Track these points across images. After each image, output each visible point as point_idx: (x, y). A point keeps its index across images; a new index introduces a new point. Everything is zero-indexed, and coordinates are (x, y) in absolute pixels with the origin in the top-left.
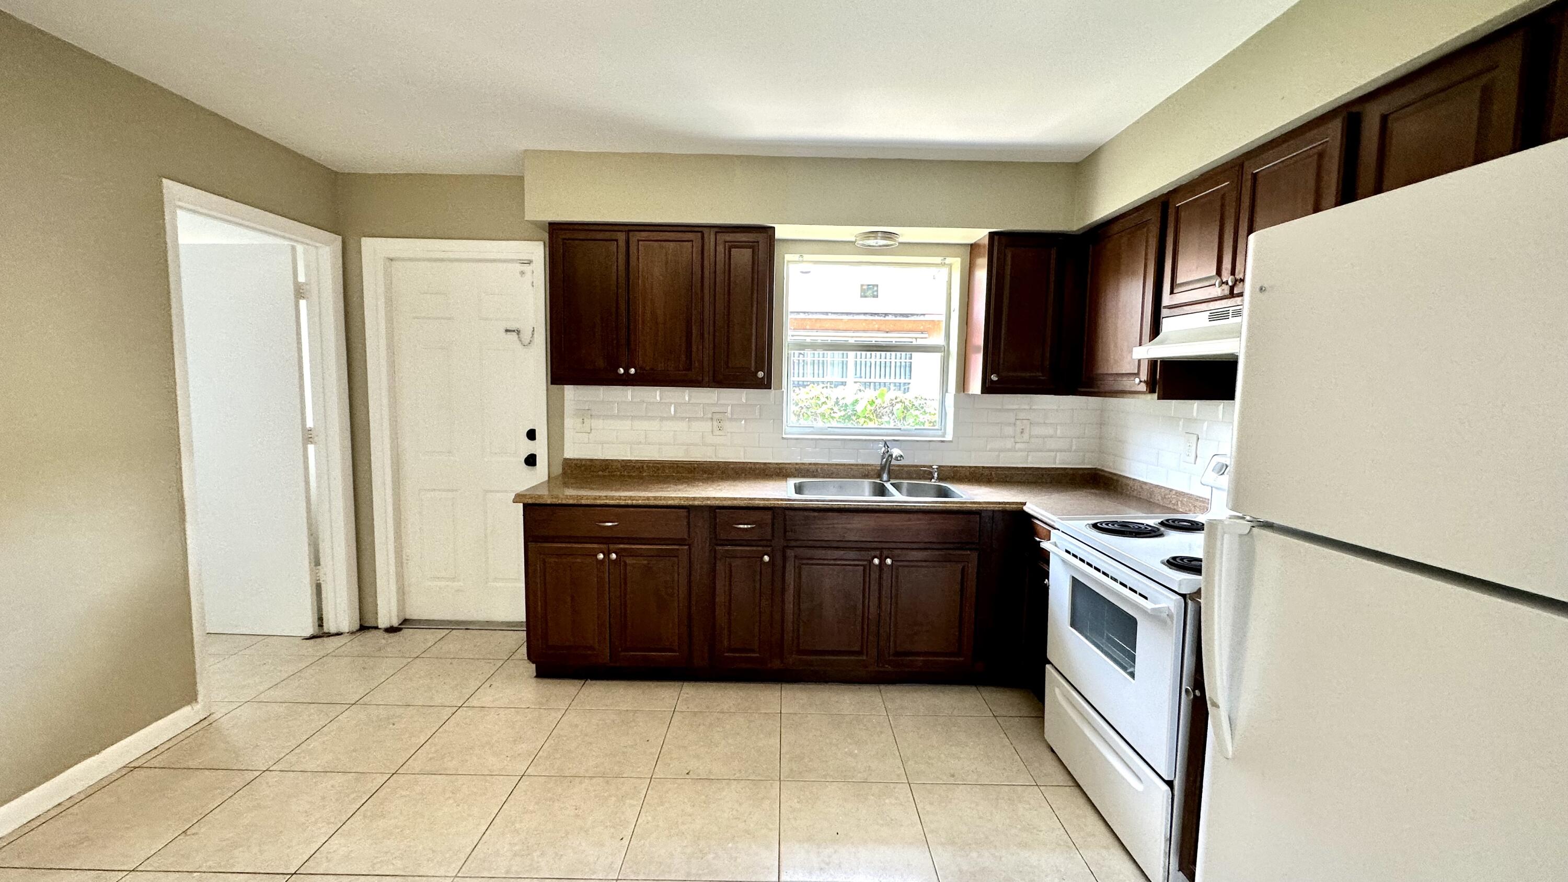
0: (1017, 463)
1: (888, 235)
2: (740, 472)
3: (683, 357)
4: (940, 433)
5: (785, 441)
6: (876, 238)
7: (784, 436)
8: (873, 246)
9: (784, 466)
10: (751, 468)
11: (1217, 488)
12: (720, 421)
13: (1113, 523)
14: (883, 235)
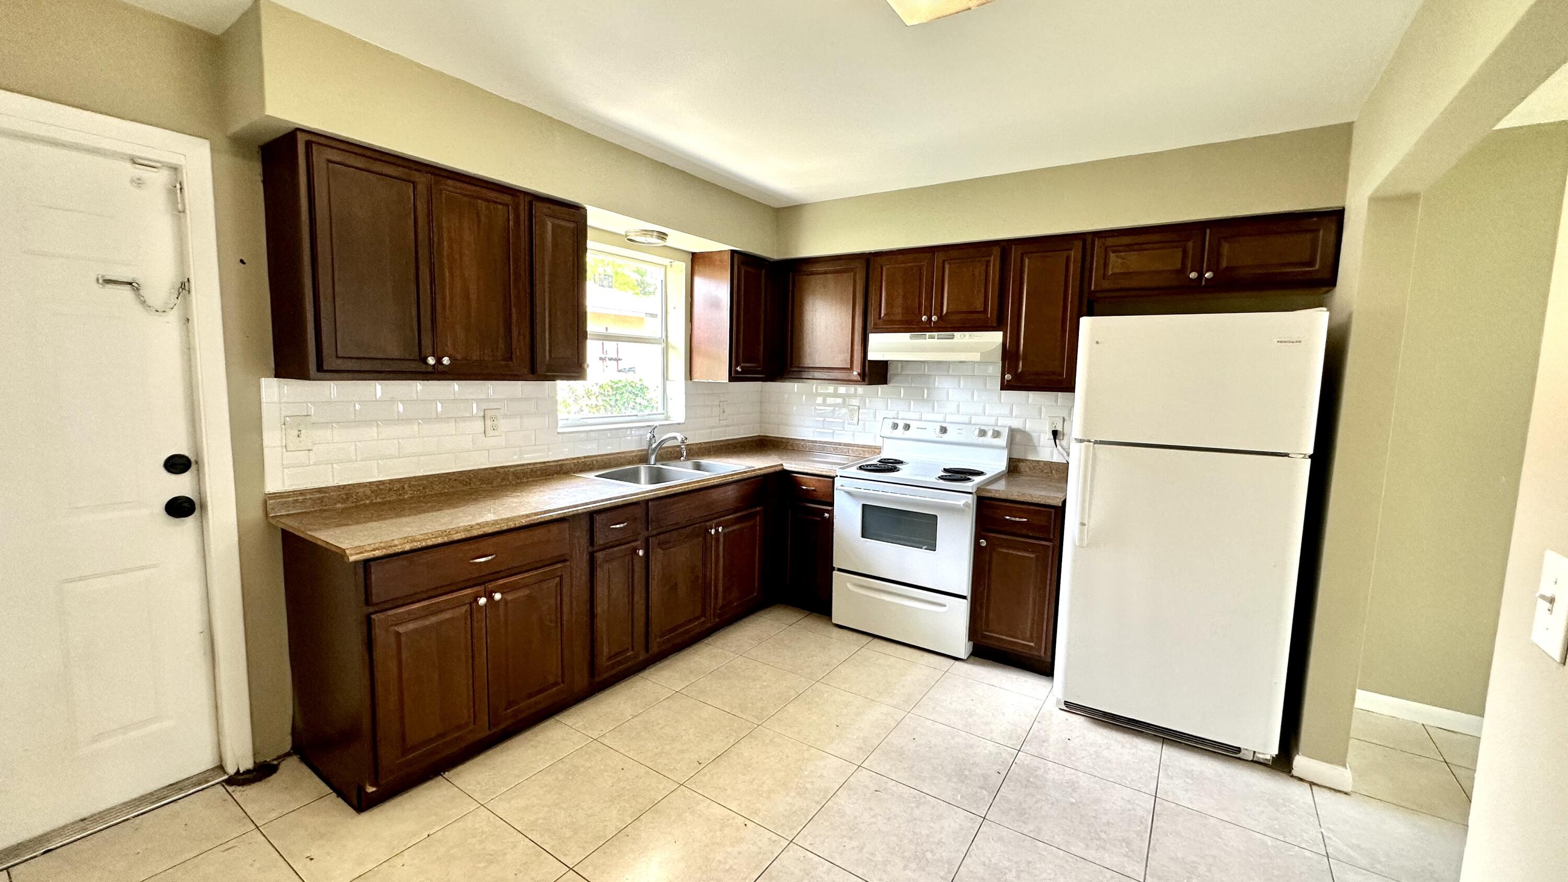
0: (721, 437)
1: (662, 236)
2: (522, 476)
3: (501, 345)
4: (662, 417)
5: (560, 436)
6: (652, 236)
7: (560, 430)
8: (643, 243)
9: (563, 462)
10: (532, 470)
11: (886, 438)
12: (493, 419)
13: (871, 465)
14: (659, 235)
